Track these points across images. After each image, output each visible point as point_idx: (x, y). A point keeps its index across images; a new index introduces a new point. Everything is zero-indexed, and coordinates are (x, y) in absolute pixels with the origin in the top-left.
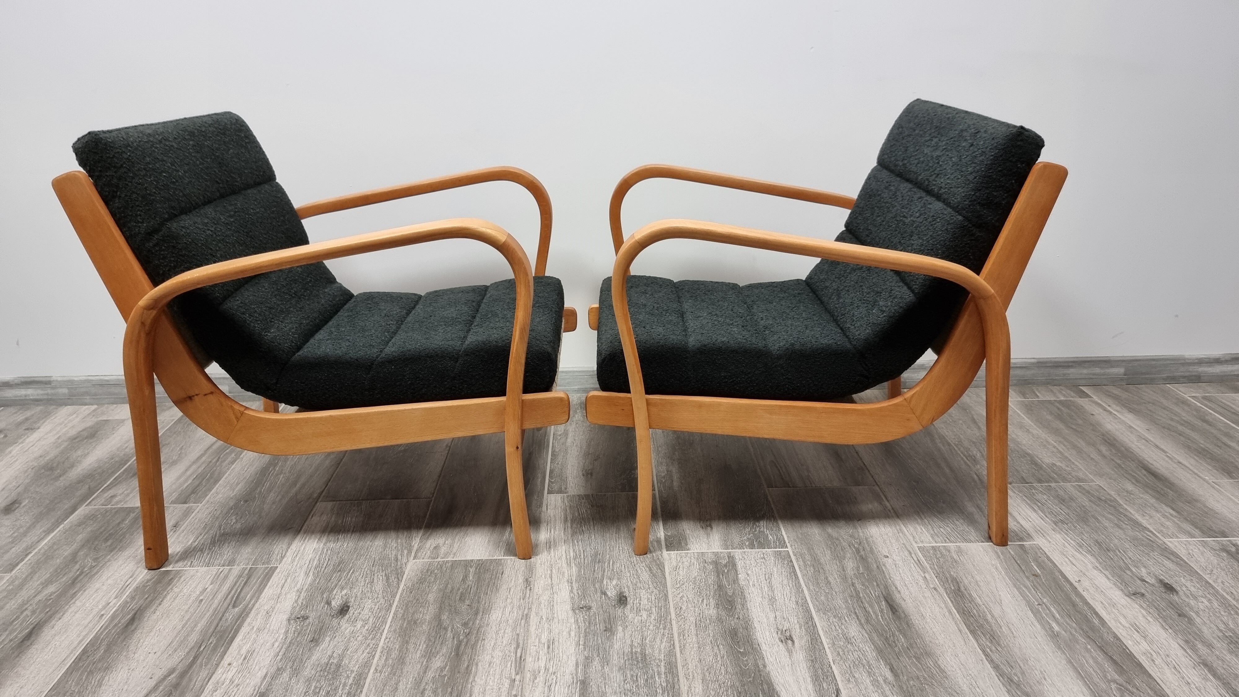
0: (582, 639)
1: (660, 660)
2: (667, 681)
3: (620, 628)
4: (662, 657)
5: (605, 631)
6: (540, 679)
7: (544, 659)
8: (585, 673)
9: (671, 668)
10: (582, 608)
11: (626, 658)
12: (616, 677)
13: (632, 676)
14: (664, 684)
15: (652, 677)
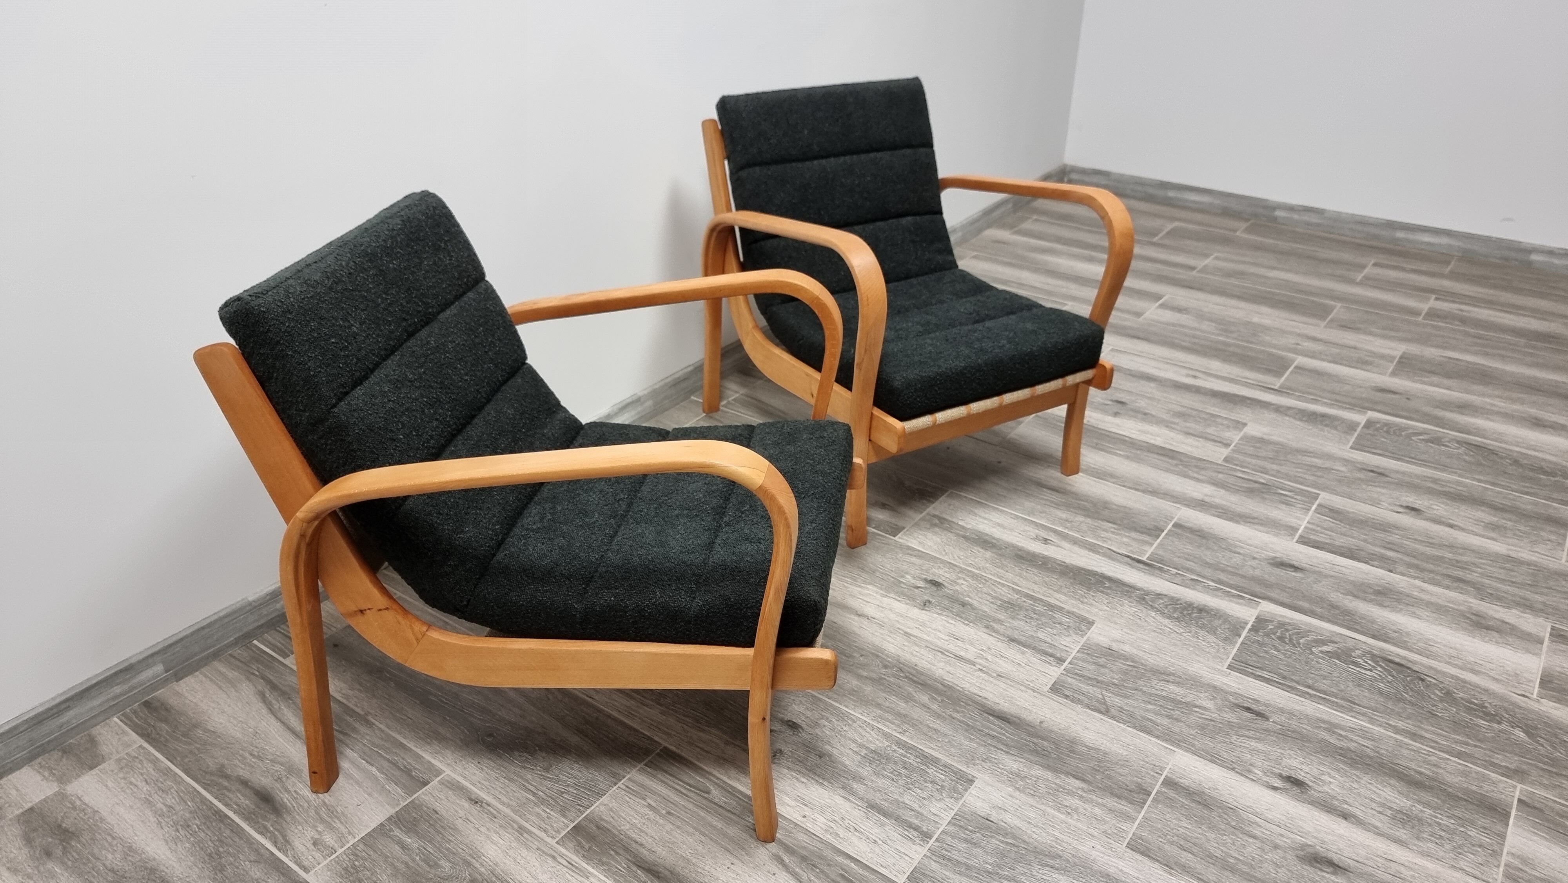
0: (816, 778)
1: (888, 746)
2: (916, 756)
3: (827, 747)
4: (887, 744)
5: (820, 757)
6: (841, 833)
7: (816, 815)
8: (862, 799)
9: (905, 746)
10: (775, 756)
11: (868, 764)
12: (881, 782)
13: (892, 773)
14: (919, 760)
15: (905, 763)
